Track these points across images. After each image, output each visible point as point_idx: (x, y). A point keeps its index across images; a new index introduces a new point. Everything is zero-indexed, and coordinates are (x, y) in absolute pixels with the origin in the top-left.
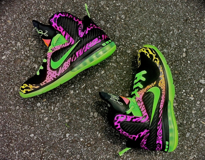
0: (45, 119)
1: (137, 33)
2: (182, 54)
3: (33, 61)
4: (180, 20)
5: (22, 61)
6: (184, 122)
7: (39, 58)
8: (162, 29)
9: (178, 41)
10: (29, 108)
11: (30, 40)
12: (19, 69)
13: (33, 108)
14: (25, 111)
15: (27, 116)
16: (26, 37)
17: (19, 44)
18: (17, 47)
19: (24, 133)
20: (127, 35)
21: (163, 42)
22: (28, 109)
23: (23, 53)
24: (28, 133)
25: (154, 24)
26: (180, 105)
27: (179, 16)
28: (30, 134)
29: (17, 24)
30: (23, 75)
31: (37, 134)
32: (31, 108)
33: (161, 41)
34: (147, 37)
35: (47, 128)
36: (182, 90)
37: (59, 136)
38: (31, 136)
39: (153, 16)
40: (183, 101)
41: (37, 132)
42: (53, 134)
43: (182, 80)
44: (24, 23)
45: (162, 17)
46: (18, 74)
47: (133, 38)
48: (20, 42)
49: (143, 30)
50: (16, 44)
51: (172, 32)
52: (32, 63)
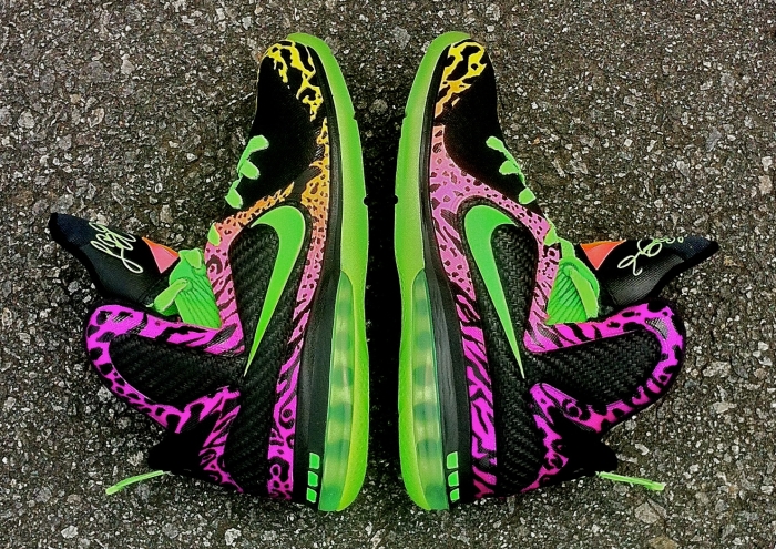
0: (130, 461)
1: (553, 83)
2: (754, 183)
3: (90, 197)
4: (746, 32)
5: (38, 195)
6: (763, 488)
7: (116, 186)
8: (666, 71)
9: (738, 121)
10: (62, 405)
11: (78, 105)
12: (25, 230)
13: (80, 406)
14: (42, 421)
15: (50, 442)
16: (60, 90)
17: (27, 120)
18: (17, 134)
19: (34, 520)
20: (511, 94)
21: (669, 126)
22: (56, 413)
23: (43, 160)
24: (52, 522)
25: (628, 46)
26: (748, 411)
27: (745, 14)
28: (60, 528)
29: (24, 33)
30: (41, 259)
31: (92, 529)
32: (69, 405)
33: (660, 123)
34: (599, 101)
35: (141, 502)
36: (757, 342)
37: (194, 538)
38: (64, 533)
39: (628, 13)
40: (758, 392)
41: (92, 515)
42: (167, 528)
43: (753, 298)
44: (55, 28)
45: (668, 15)
46: (18, 255)
47: (535, 106)
48: (33, 112)
49: (580, 71)
50: (15, 120)
51: (710, 84)
52: (83, 206)
